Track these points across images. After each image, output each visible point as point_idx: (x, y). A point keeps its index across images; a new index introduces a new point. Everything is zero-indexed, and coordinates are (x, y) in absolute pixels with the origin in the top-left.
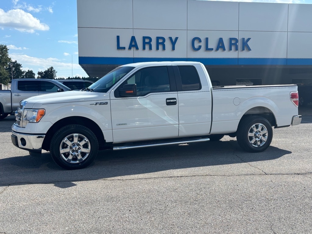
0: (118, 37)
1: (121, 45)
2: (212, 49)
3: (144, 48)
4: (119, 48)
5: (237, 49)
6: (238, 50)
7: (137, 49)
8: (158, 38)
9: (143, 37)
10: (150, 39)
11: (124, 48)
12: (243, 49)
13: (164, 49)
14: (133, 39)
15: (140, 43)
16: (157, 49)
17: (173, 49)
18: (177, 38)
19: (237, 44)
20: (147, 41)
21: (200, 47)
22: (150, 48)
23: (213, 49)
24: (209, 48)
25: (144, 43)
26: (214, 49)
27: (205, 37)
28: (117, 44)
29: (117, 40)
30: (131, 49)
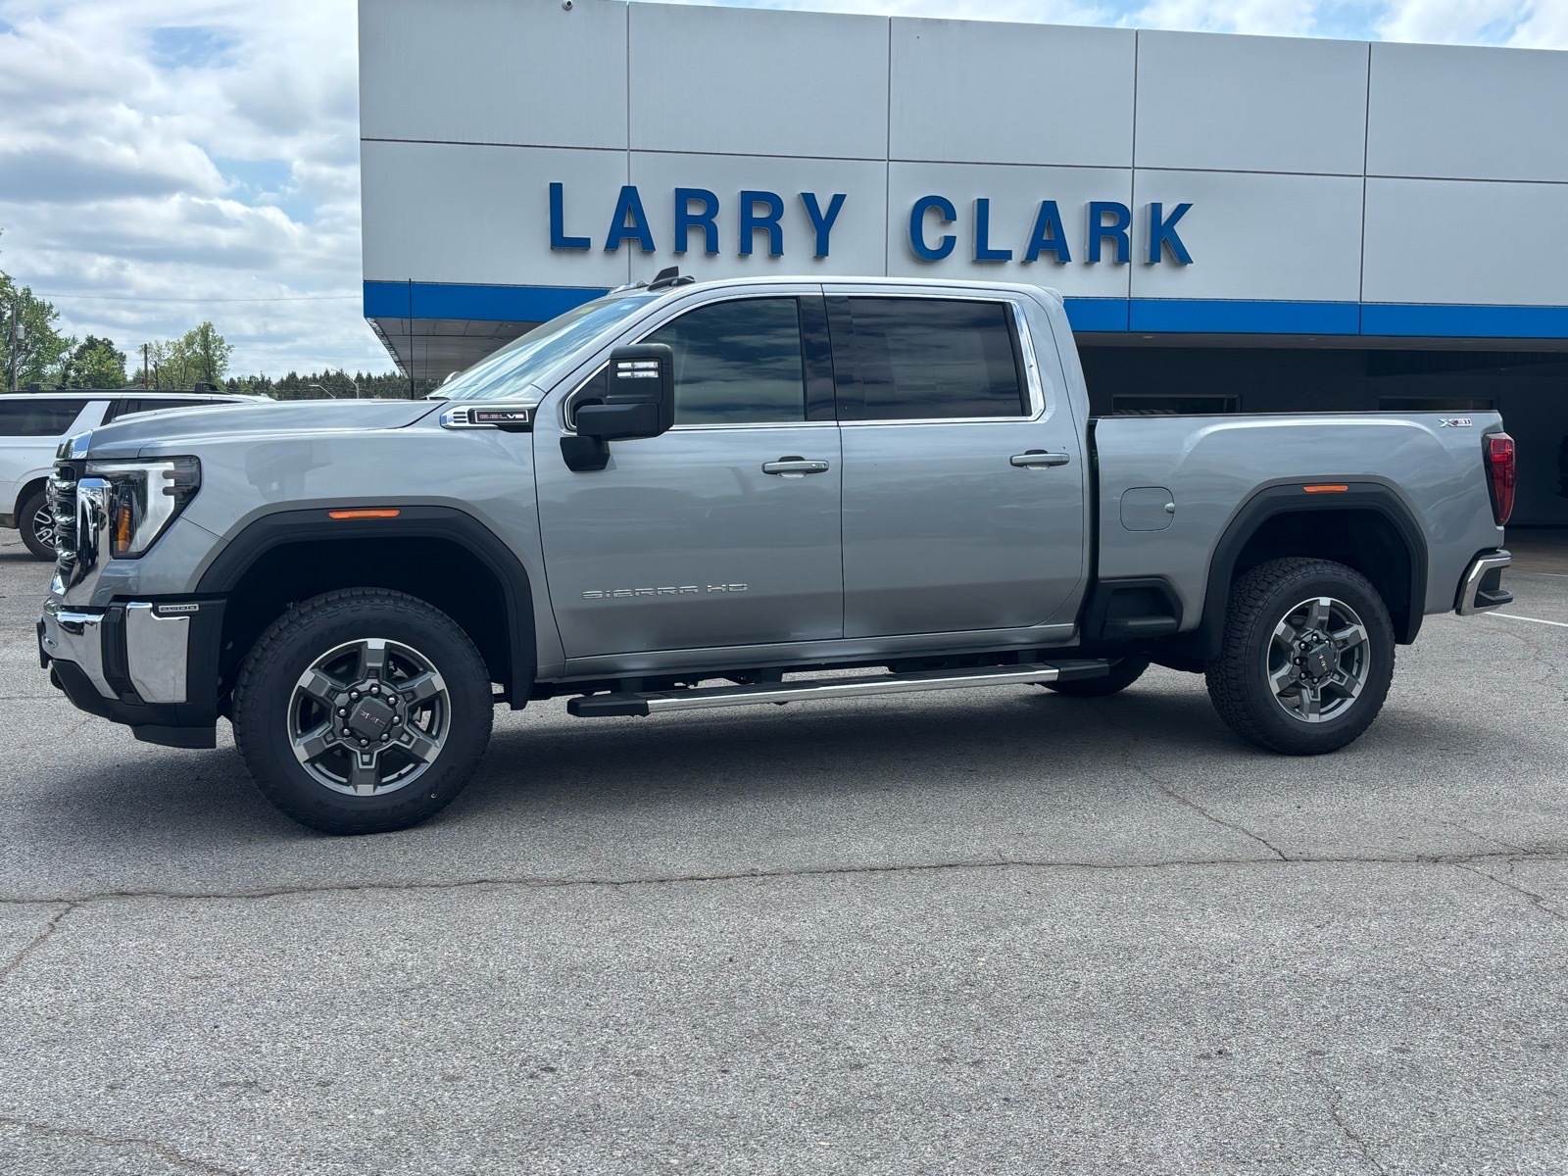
0: (556, 191)
1: (570, 231)
2: (1005, 256)
5: (1123, 257)
6: (1128, 260)
7: (648, 247)
8: (749, 199)
9: (676, 189)
10: (710, 201)
11: (582, 245)
12: (1154, 259)
13: (776, 251)
14: (629, 199)
15: (660, 220)
16: (745, 250)
17: (822, 251)
18: (838, 201)
19: (1127, 231)
20: (695, 210)
21: (949, 243)
22: (712, 249)
23: (1011, 251)
24: (990, 247)
25: (683, 225)
26: (1019, 254)
27: (975, 198)
28: (549, 224)
29: (549, 207)
30: (617, 248)
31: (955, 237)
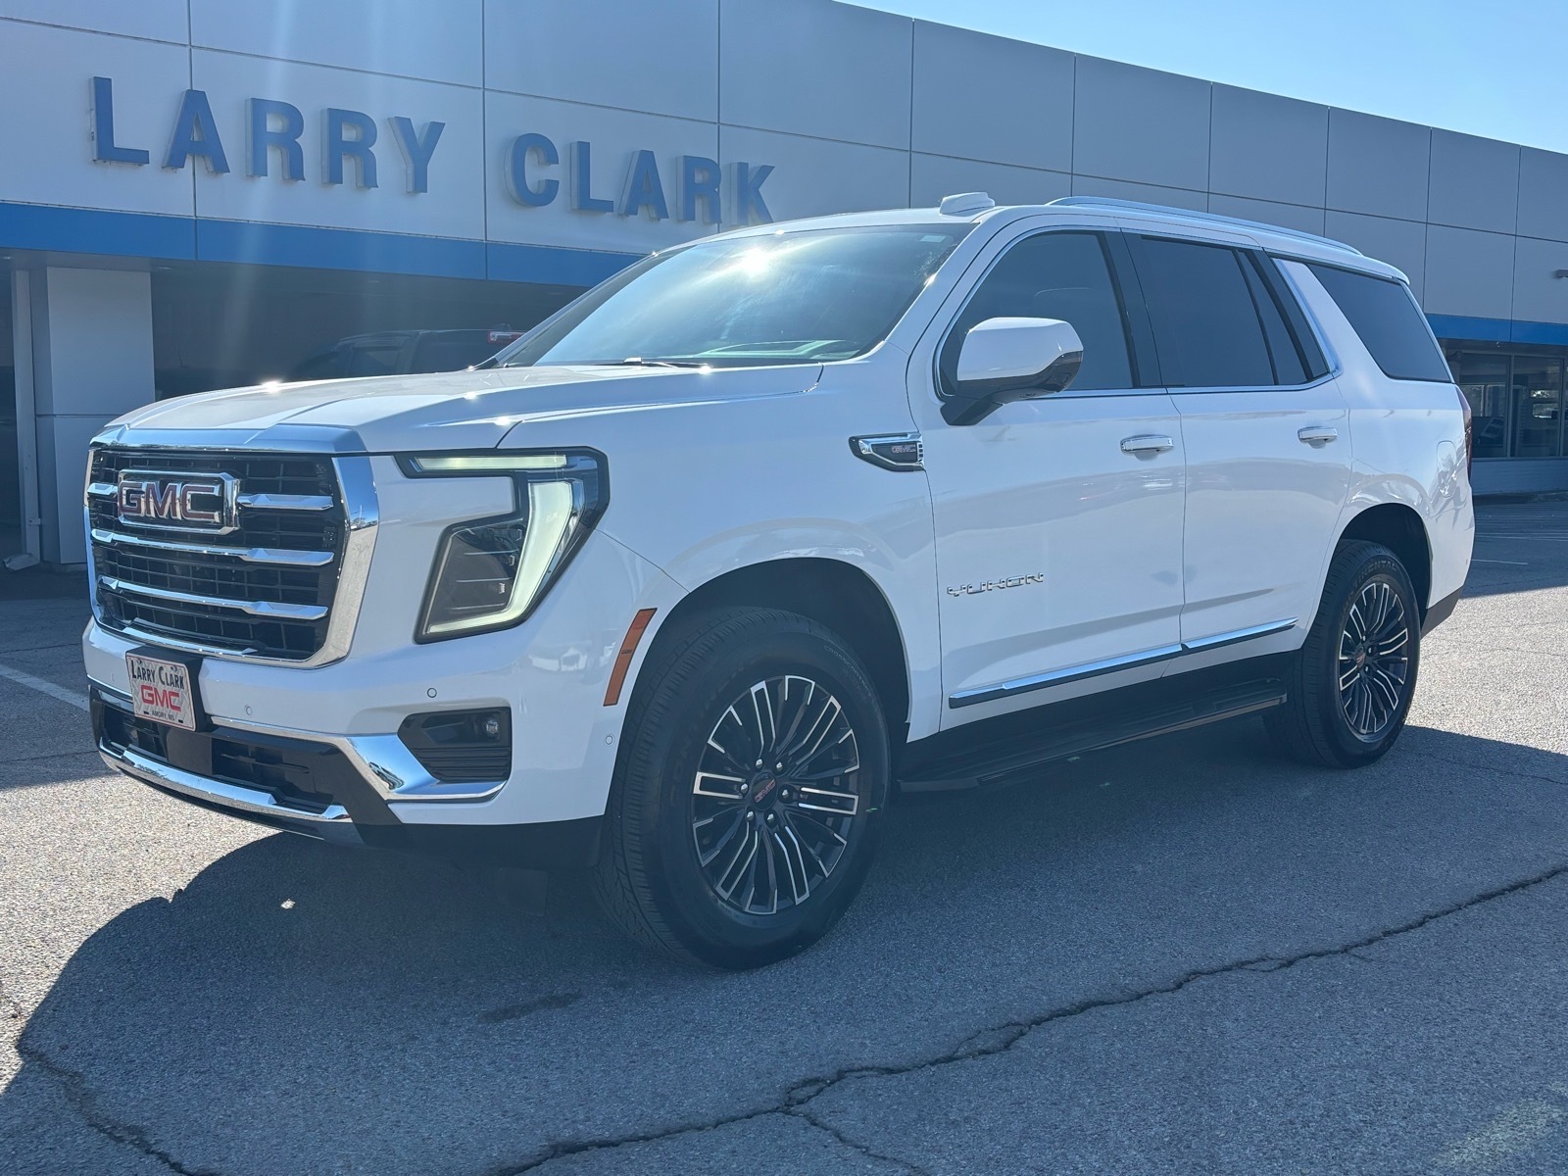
0: (102, 87)
1: (122, 139)
2: (605, 206)
3: (258, 169)
5: (714, 215)
6: (720, 222)
7: (220, 166)
8: (336, 118)
9: (254, 100)
10: (292, 116)
12: (741, 220)
13: (368, 180)
14: (195, 105)
15: (232, 135)
17: (419, 184)
18: (436, 129)
19: (718, 189)
20: (274, 124)
21: (551, 187)
22: (294, 171)
23: (610, 203)
24: (591, 197)
25: (261, 142)
26: (619, 206)
27: (576, 140)
28: (94, 130)
29: (94, 107)
30: (182, 165)
31: (558, 182)
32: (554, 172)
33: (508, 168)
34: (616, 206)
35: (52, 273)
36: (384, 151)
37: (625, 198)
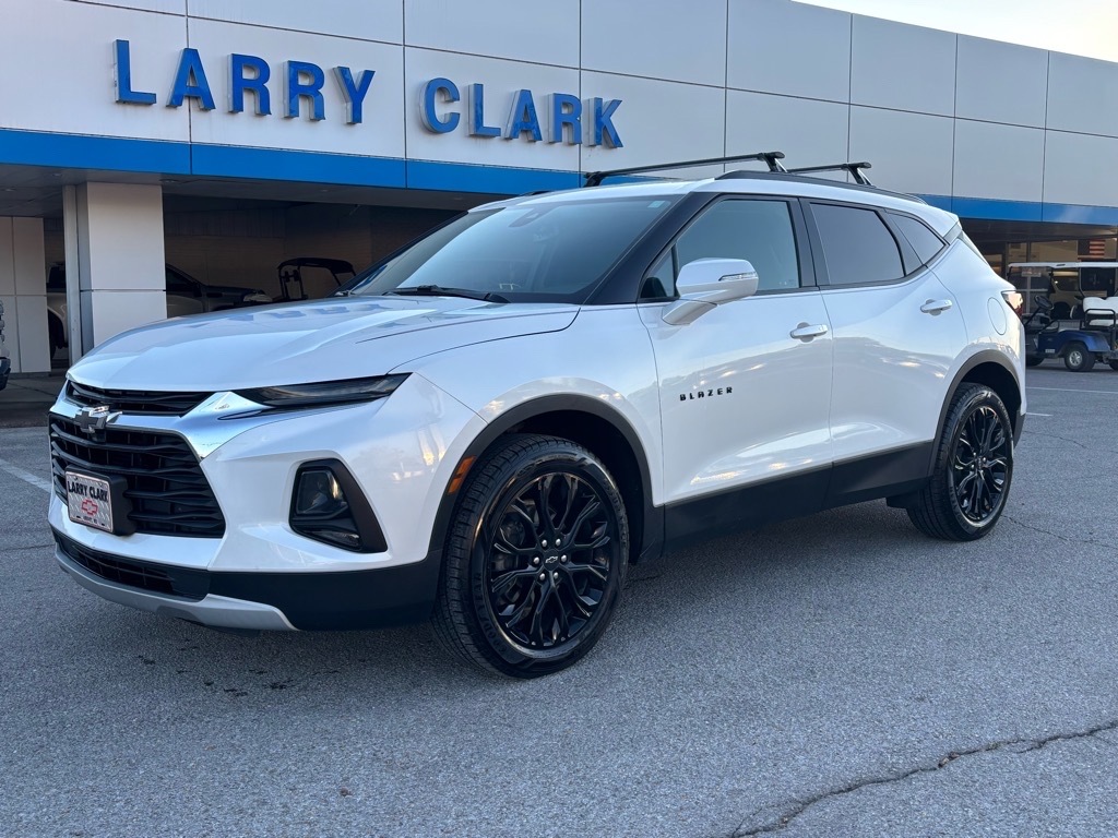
0: (123, 47)
1: (137, 86)
2: (495, 132)
3: (237, 107)
4: (128, 97)
6: (579, 143)
7: (208, 105)
8: (295, 68)
9: (234, 56)
10: (262, 67)
11: (147, 100)
12: (598, 142)
13: (318, 116)
15: (218, 82)
16: (292, 113)
17: (356, 118)
18: (368, 75)
19: (580, 119)
20: (248, 75)
21: (455, 118)
22: (264, 109)
23: (499, 129)
24: (484, 125)
25: (239, 87)
27: (472, 83)
28: (116, 79)
29: (116, 61)
30: (181, 105)
31: (459, 115)
32: (456, 107)
33: (422, 105)
34: (502, 133)
35: (90, 187)
36: (329, 91)
37: (510, 125)
